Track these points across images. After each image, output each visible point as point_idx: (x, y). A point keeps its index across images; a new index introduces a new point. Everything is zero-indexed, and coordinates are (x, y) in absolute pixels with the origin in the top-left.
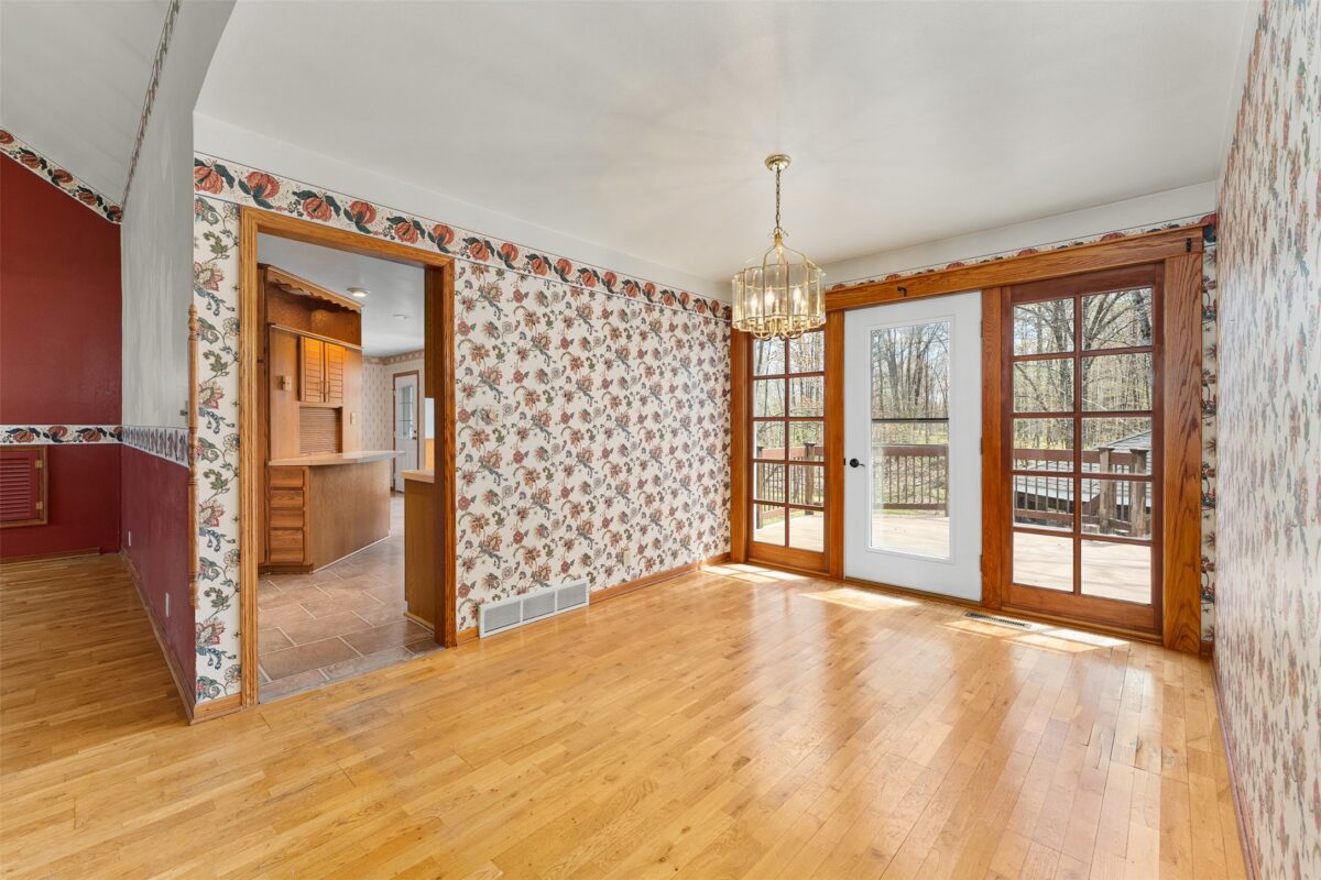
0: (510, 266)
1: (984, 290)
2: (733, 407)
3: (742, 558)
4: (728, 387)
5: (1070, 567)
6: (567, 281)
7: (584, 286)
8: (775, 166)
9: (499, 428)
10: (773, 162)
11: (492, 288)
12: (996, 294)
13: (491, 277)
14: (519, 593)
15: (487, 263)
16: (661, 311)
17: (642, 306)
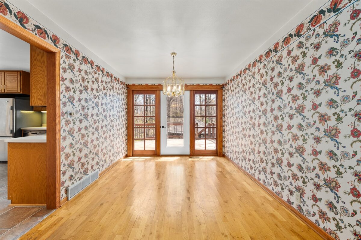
0: (77, 58)
1: (190, 91)
2: (128, 113)
3: (131, 155)
4: (127, 107)
5: (204, 145)
6: (93, 68)
7: (97, 71)
8: (173, 55)
9: (74, 119)
10: (173, 54)
11: (72, 66)
12: (192, 92)
13: (71, 61)
14: (80, 180)
15: (70, 55)
16: (114, 83)
17: (110, 81)
